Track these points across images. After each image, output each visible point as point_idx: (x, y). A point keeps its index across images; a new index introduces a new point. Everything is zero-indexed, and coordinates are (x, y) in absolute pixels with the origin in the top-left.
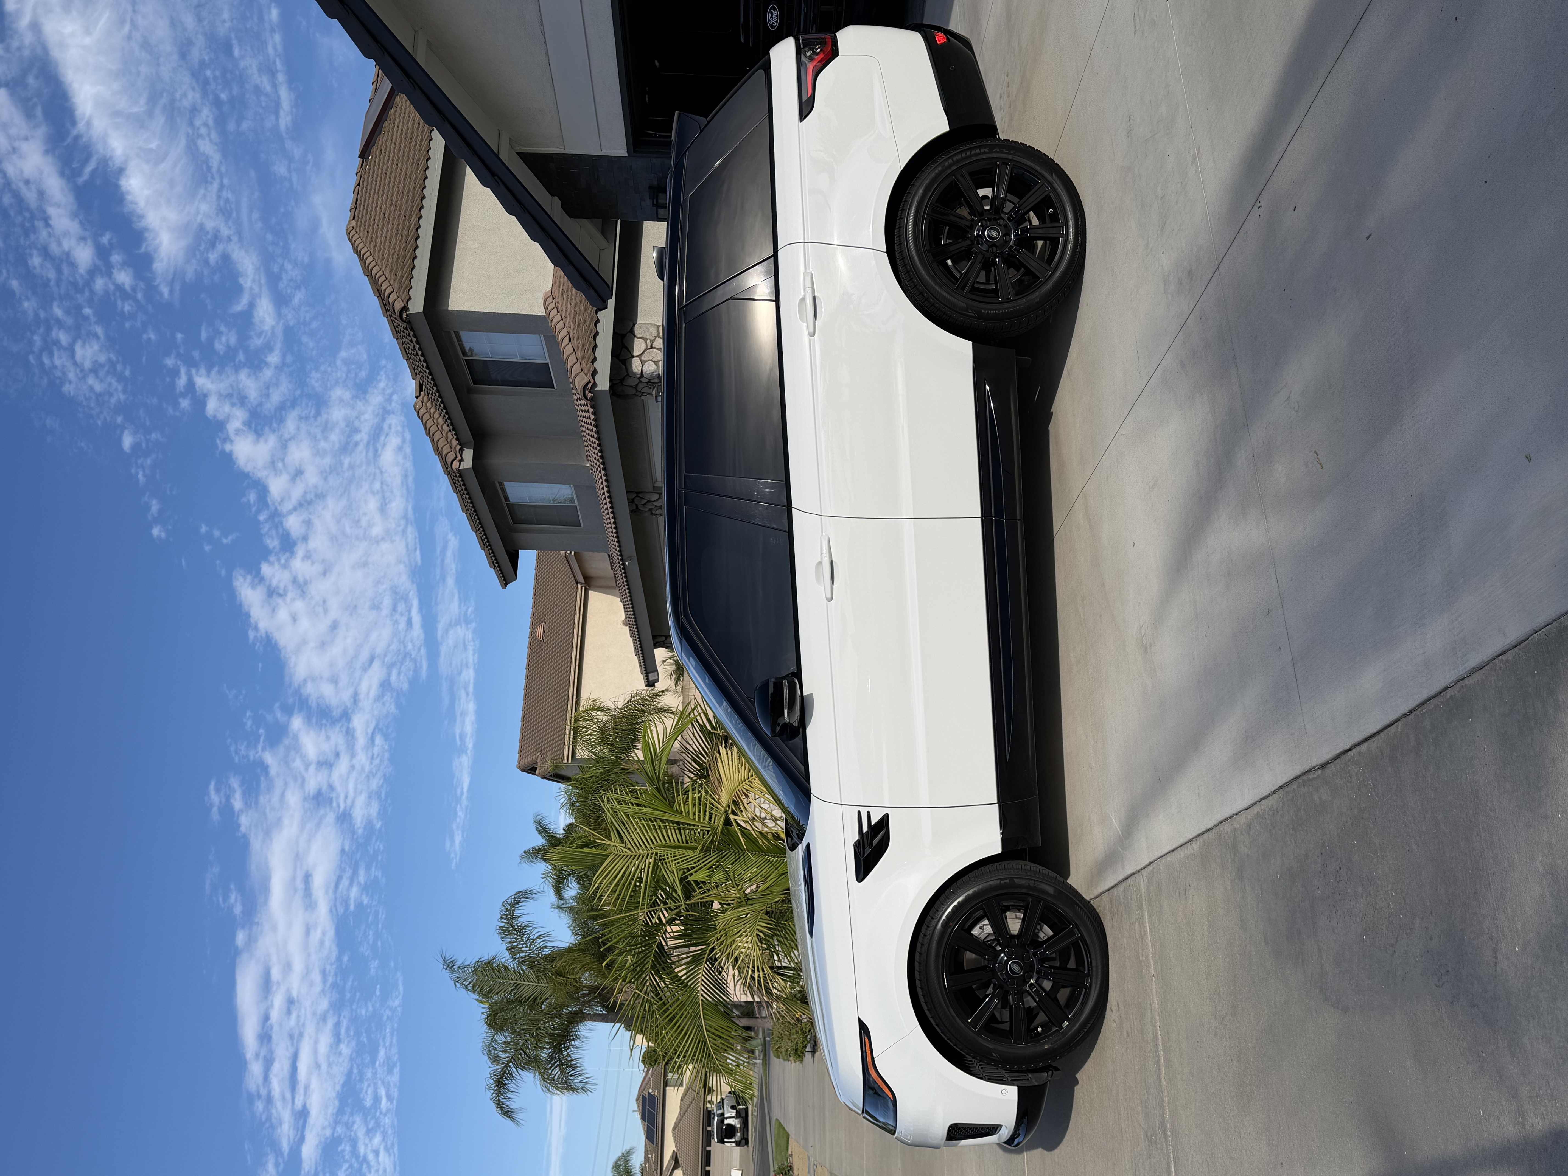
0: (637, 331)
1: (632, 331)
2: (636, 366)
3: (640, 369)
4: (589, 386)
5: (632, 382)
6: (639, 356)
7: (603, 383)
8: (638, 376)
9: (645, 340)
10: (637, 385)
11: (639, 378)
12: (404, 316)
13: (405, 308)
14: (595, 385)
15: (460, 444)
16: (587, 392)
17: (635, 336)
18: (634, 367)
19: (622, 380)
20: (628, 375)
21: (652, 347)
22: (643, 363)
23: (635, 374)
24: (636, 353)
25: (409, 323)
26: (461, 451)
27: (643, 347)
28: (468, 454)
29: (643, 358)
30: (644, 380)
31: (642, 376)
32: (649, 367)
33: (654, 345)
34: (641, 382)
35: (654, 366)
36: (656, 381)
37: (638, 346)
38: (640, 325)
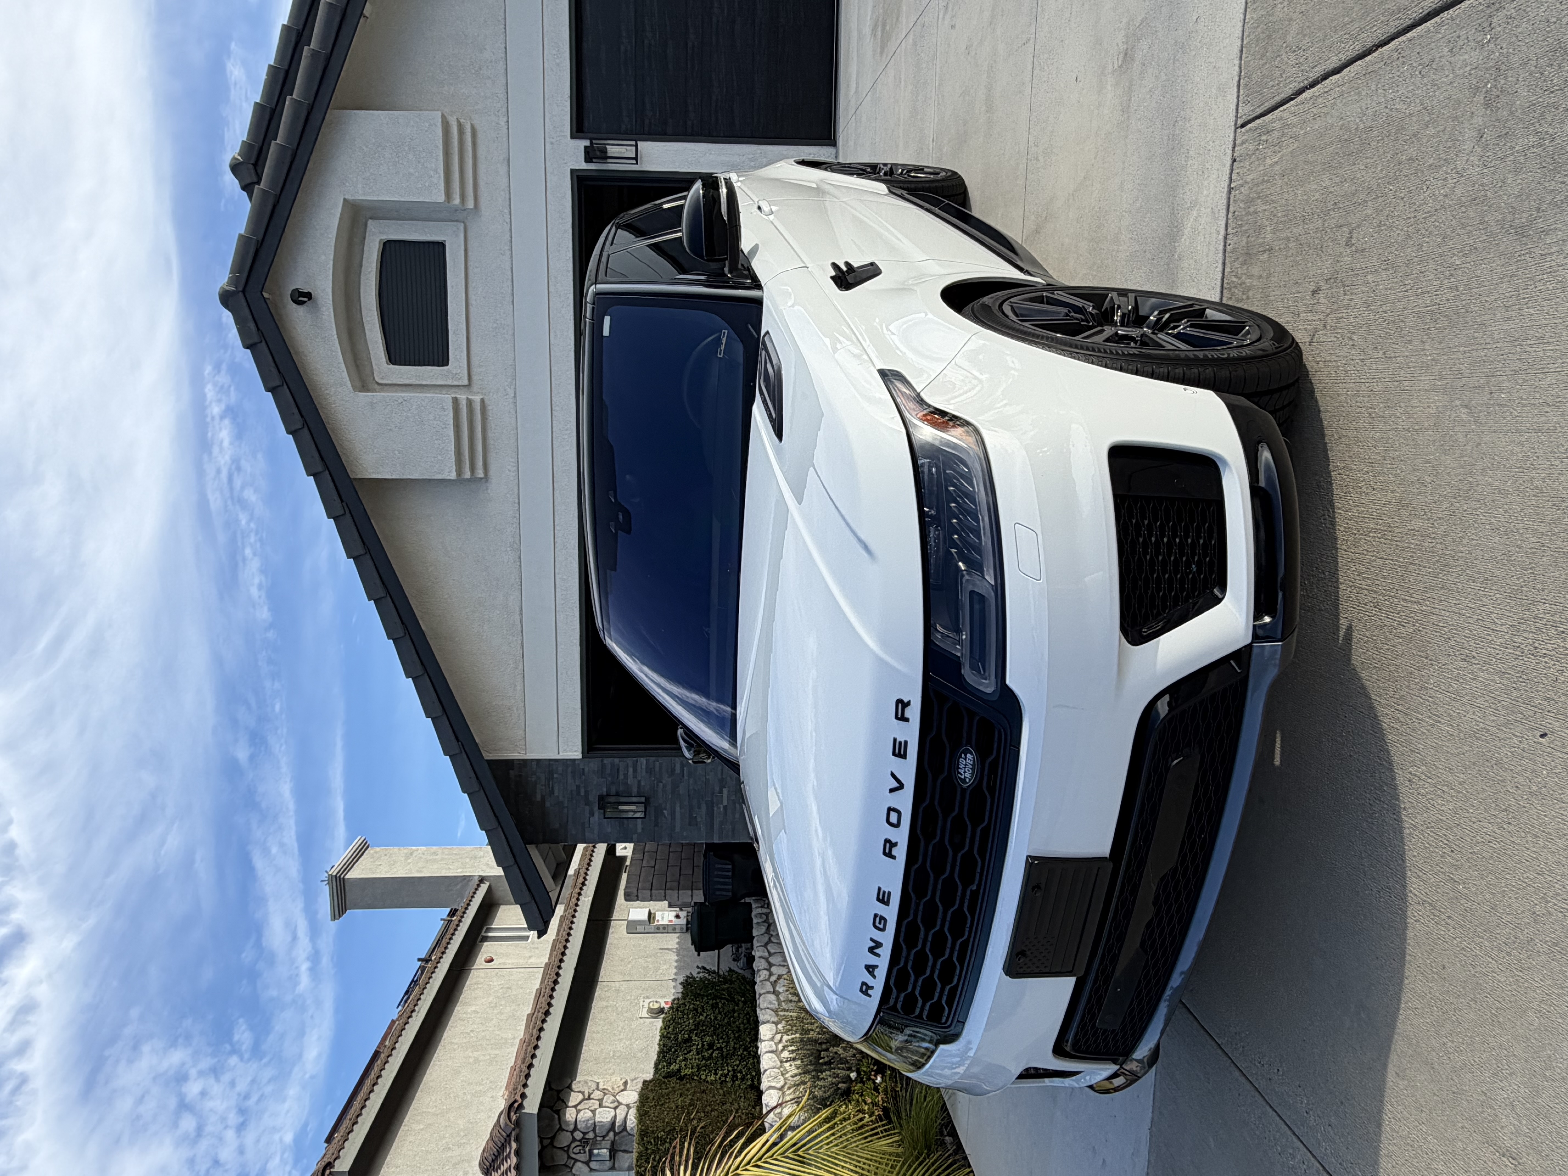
0: (574, 1086)
1: (569, 1087)
2: (570, 1115)
3: (574, 1116)
4: (516, 1105)
5: (564, 1139)
6: (575, 1106)
7: (532, 1106)
8: (572, 1127)
9: (583, 1093)
10: (569, 1146)
11: (572, 1132)
14: (521, 1106)
16: (512, 1114)
17: (572, 1090)
18: (568, 1116)
19: (553, 1138)
20: (561, 1129)
21: (589, 1098)
22: (578, 1112)
23: (567, 1123)
24: (571, 1104)
27: (581, 1097)
29: (579, 1107)
30: (578, 1135)
31: (576, 1128)
32: (585, 1115)
33: (592, 1096)
34: (574, 1140)
35: (590, 1114)
36: (591, 1135)
37: (574, 1099)
38: (579, 1082)
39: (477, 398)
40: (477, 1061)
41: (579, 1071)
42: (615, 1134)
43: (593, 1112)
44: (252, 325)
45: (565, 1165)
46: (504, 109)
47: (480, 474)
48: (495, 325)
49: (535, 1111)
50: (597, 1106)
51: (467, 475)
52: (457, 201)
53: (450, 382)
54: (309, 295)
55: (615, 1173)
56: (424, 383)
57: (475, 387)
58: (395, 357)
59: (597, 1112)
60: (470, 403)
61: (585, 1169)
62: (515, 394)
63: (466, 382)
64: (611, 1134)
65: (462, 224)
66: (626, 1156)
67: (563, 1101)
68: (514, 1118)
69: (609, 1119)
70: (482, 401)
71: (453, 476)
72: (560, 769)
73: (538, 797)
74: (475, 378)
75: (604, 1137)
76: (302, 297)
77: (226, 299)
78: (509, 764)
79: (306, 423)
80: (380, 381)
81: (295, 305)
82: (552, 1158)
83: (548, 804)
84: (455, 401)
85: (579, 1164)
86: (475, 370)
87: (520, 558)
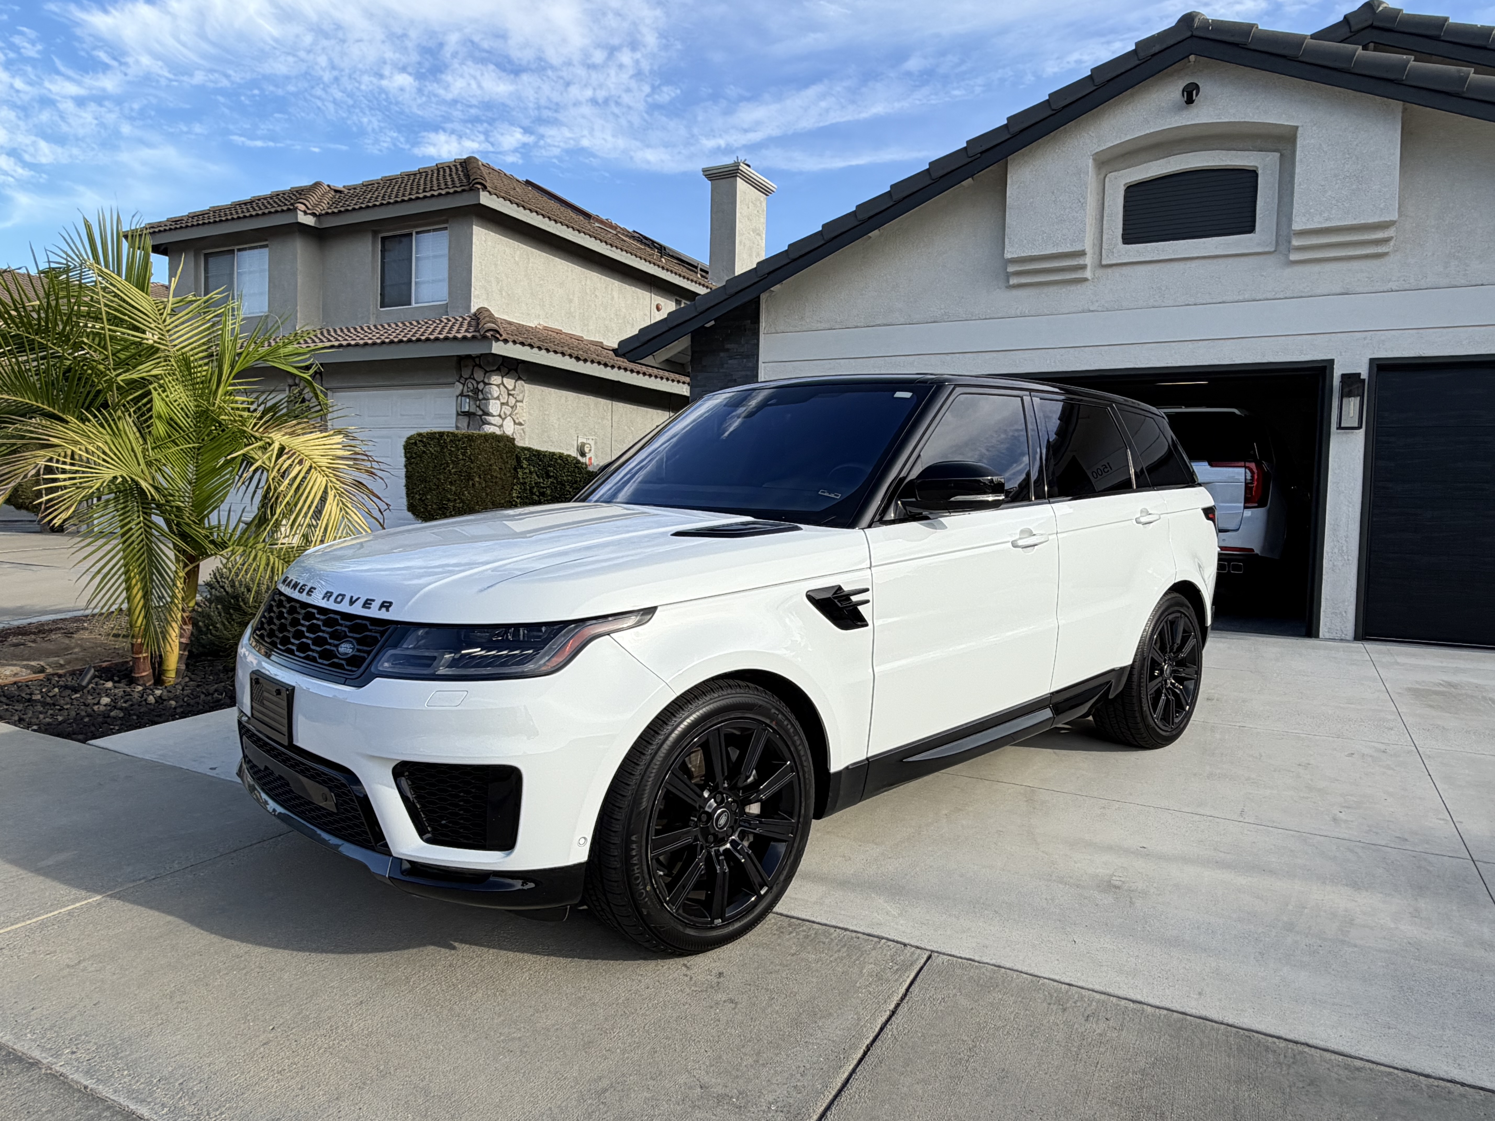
0: (520, 382)
1: (519, 378)
2: (496, 379)
3: (494, 383)
4: (498, 336)
5: (479, 375)
6: (503, 383)
7: (498, 348)
8: (486, 381)
9: (514, 389)
10: (474, 379)
11: (483, 381)
12: (479, 186)
13: (485, 188)
14: (497, 340)
15: (320, 215)
16: (492, 333)
17: (516, 381)
18: (495, 377)
19: (480, 366)
20: (486, 372)
21: (509, 394)
22: (498, 386)
23: (489, 378)
24: (505, 380)
25: (471, 190)
26: (314, 214)
27: (510, 387)
28: (310, 221)
29: (502, 386)
30: (481, 386)
31: (486, 384)
32: (495, 391)
33: (511, 397)
34: (478, 383)
35: (496, 395)
36: (481, 396)
37: (509, 382)
38: (523, 386)
39: (1088, 274)
40: (571, 301)
41: (533, 386)
42: (480, 416)
43: (498, 398)
44: (1157, 48)
45: (461, 376)
46: (1407, 286)
47: (1013, 281)
48: (1163, 288)
49: (493, 351)
50: (502, 401)
51: (1011, 269)
52: (1296, 242)
53: (1105, 246)
54: (1190, 101)
55: (455, 416)
56: (1105, 222)
57: (1100, 272)
58: (1133, 191)
59: (498, 401)
60: (1083, 267)
61: (458, 392)
62: (1093, 311)
63: (1104, 262)
64: (480, 413)
65: (1273, 249)
66: (466, 425)
67: (507, 374)
68: (488, 334)
69: (491, 411)
70: (1086, 280)
71: (1008, 255)
72: (750, 365)
73: (728, 346)
74: (1110, 270)
75: (479, 407)
76: (1190, 95)
77: (1188, 19)
78: (756, 319)
79: (1058, 111)
80: (1107, 180)
81: (1181, 89)
82: (466, 366)
83: (722, 354)
84: (1082, 254)
85: (461, 387)
86: (1117, 271)
87: (934, 322)
